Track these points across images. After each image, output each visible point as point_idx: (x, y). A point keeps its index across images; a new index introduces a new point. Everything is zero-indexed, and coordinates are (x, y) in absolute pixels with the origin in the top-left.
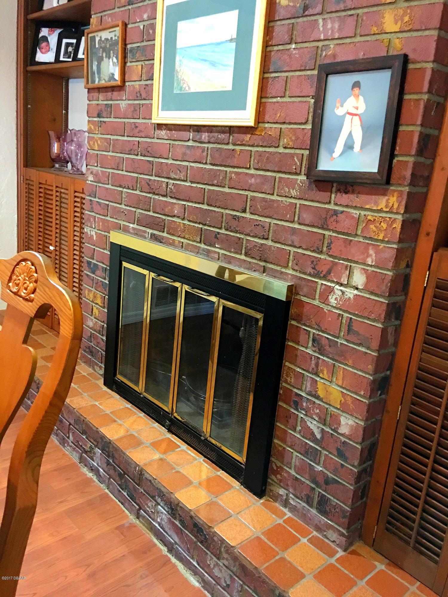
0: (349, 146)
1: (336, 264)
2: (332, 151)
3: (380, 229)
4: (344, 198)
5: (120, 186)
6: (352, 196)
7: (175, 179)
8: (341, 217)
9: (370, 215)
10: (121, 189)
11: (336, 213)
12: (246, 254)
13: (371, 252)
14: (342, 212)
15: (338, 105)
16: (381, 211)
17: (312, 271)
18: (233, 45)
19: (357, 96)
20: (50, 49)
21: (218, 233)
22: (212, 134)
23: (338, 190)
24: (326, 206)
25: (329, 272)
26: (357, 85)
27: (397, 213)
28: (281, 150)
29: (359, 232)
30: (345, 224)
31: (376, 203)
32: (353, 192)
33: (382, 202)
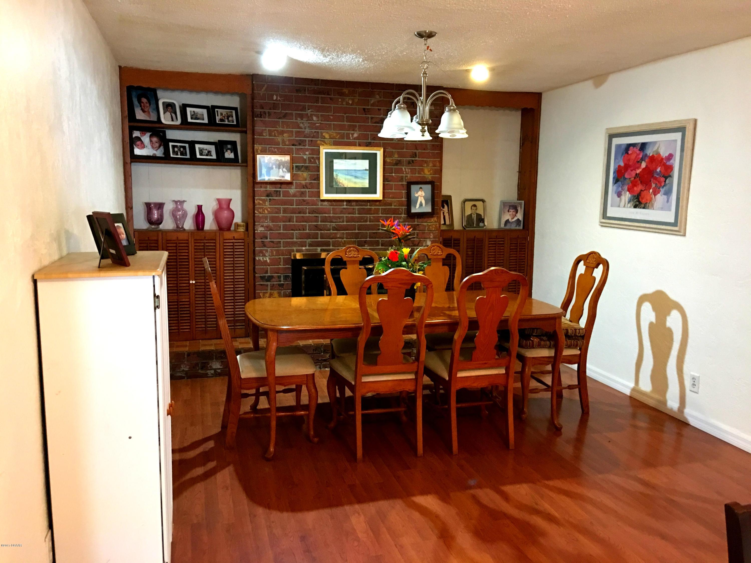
0: (421, 205)
1: (421, 240)
2: (415, 207)
3: (433, 227)
4: (420, 220)
5: (292, 230)
6: (422, 219)
7: (336, 222)
8: (420, 226)
9: (429, 224)
10: (292, 232)
11: (418, 225)
12: (382, 246)
13: (431, 234)
14: (420, 224)
15: (415, 193)
16: (432, 222)
17: (412, 245)
18: (368, 172)
19: (422, 191)
20: (145, 146)
21: (366, 241)
22: (357, 203)
23: (417, 218)
24: (414, 223)
25: (418, 244)
26: (421, 188)
27: (437, 222)
28: (393, 207)
29: (426, 229)
30: (421, 228)
31: (430, 220)
32: (423, 218)
33: (432, 220)
